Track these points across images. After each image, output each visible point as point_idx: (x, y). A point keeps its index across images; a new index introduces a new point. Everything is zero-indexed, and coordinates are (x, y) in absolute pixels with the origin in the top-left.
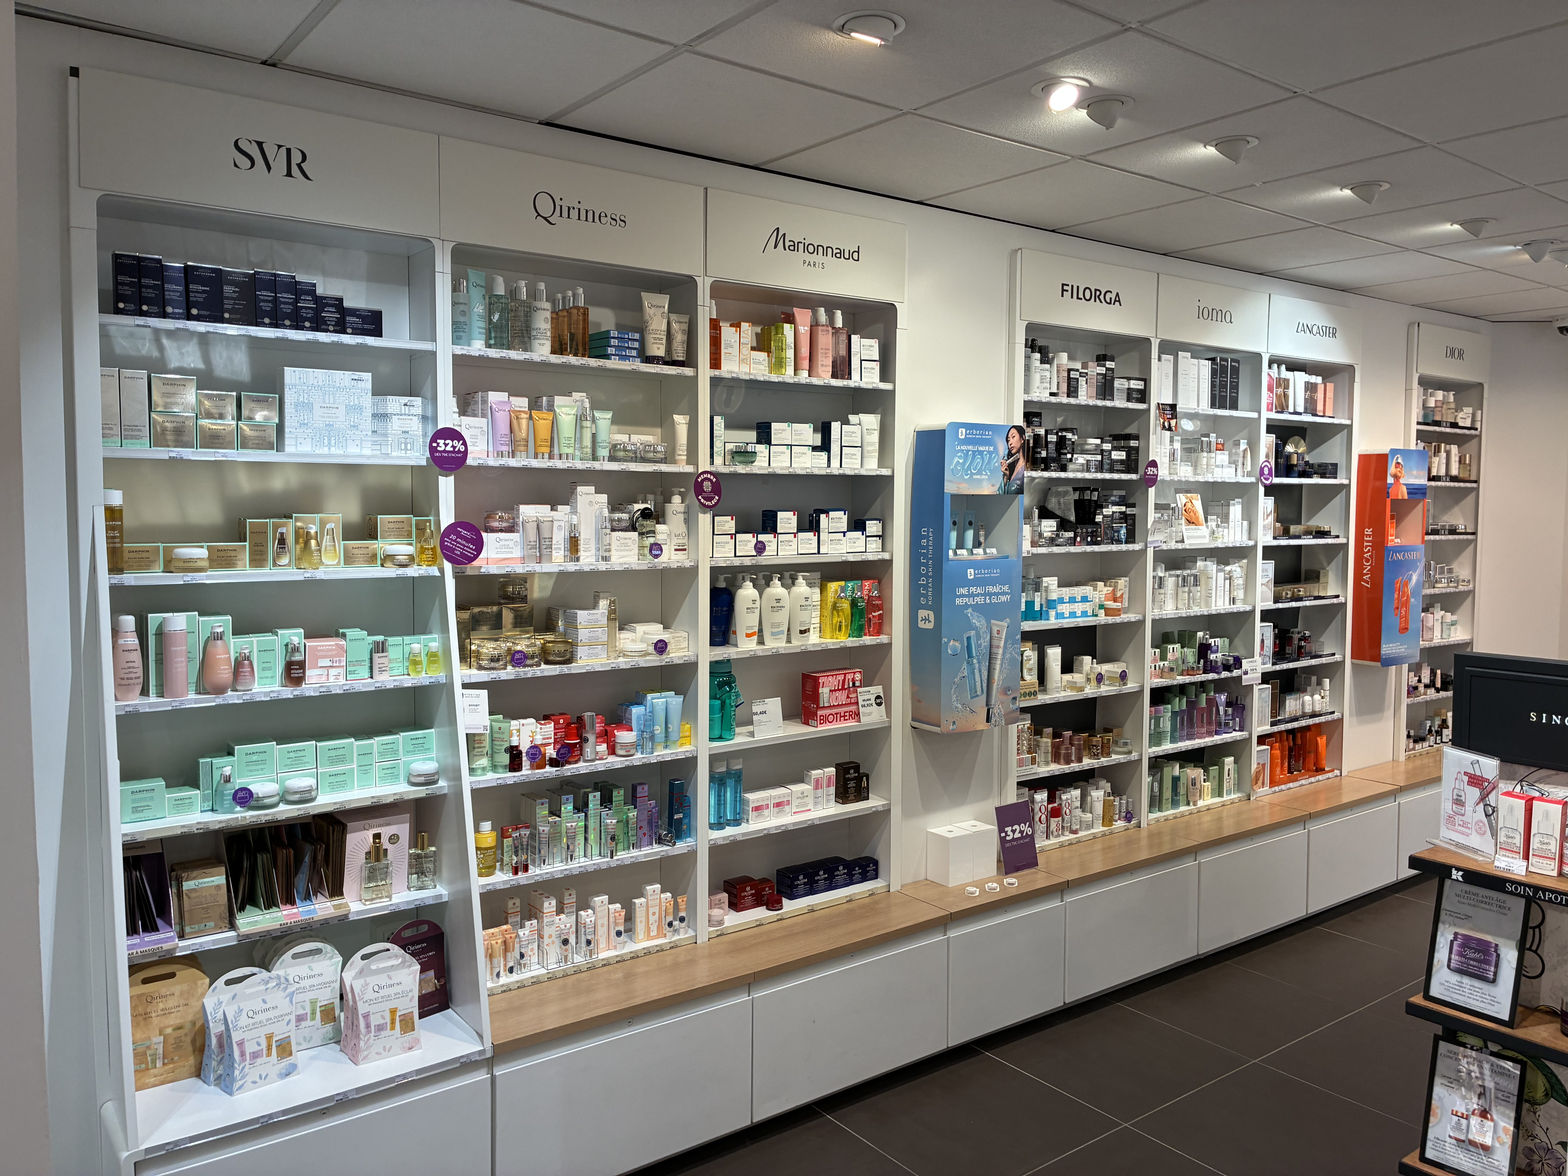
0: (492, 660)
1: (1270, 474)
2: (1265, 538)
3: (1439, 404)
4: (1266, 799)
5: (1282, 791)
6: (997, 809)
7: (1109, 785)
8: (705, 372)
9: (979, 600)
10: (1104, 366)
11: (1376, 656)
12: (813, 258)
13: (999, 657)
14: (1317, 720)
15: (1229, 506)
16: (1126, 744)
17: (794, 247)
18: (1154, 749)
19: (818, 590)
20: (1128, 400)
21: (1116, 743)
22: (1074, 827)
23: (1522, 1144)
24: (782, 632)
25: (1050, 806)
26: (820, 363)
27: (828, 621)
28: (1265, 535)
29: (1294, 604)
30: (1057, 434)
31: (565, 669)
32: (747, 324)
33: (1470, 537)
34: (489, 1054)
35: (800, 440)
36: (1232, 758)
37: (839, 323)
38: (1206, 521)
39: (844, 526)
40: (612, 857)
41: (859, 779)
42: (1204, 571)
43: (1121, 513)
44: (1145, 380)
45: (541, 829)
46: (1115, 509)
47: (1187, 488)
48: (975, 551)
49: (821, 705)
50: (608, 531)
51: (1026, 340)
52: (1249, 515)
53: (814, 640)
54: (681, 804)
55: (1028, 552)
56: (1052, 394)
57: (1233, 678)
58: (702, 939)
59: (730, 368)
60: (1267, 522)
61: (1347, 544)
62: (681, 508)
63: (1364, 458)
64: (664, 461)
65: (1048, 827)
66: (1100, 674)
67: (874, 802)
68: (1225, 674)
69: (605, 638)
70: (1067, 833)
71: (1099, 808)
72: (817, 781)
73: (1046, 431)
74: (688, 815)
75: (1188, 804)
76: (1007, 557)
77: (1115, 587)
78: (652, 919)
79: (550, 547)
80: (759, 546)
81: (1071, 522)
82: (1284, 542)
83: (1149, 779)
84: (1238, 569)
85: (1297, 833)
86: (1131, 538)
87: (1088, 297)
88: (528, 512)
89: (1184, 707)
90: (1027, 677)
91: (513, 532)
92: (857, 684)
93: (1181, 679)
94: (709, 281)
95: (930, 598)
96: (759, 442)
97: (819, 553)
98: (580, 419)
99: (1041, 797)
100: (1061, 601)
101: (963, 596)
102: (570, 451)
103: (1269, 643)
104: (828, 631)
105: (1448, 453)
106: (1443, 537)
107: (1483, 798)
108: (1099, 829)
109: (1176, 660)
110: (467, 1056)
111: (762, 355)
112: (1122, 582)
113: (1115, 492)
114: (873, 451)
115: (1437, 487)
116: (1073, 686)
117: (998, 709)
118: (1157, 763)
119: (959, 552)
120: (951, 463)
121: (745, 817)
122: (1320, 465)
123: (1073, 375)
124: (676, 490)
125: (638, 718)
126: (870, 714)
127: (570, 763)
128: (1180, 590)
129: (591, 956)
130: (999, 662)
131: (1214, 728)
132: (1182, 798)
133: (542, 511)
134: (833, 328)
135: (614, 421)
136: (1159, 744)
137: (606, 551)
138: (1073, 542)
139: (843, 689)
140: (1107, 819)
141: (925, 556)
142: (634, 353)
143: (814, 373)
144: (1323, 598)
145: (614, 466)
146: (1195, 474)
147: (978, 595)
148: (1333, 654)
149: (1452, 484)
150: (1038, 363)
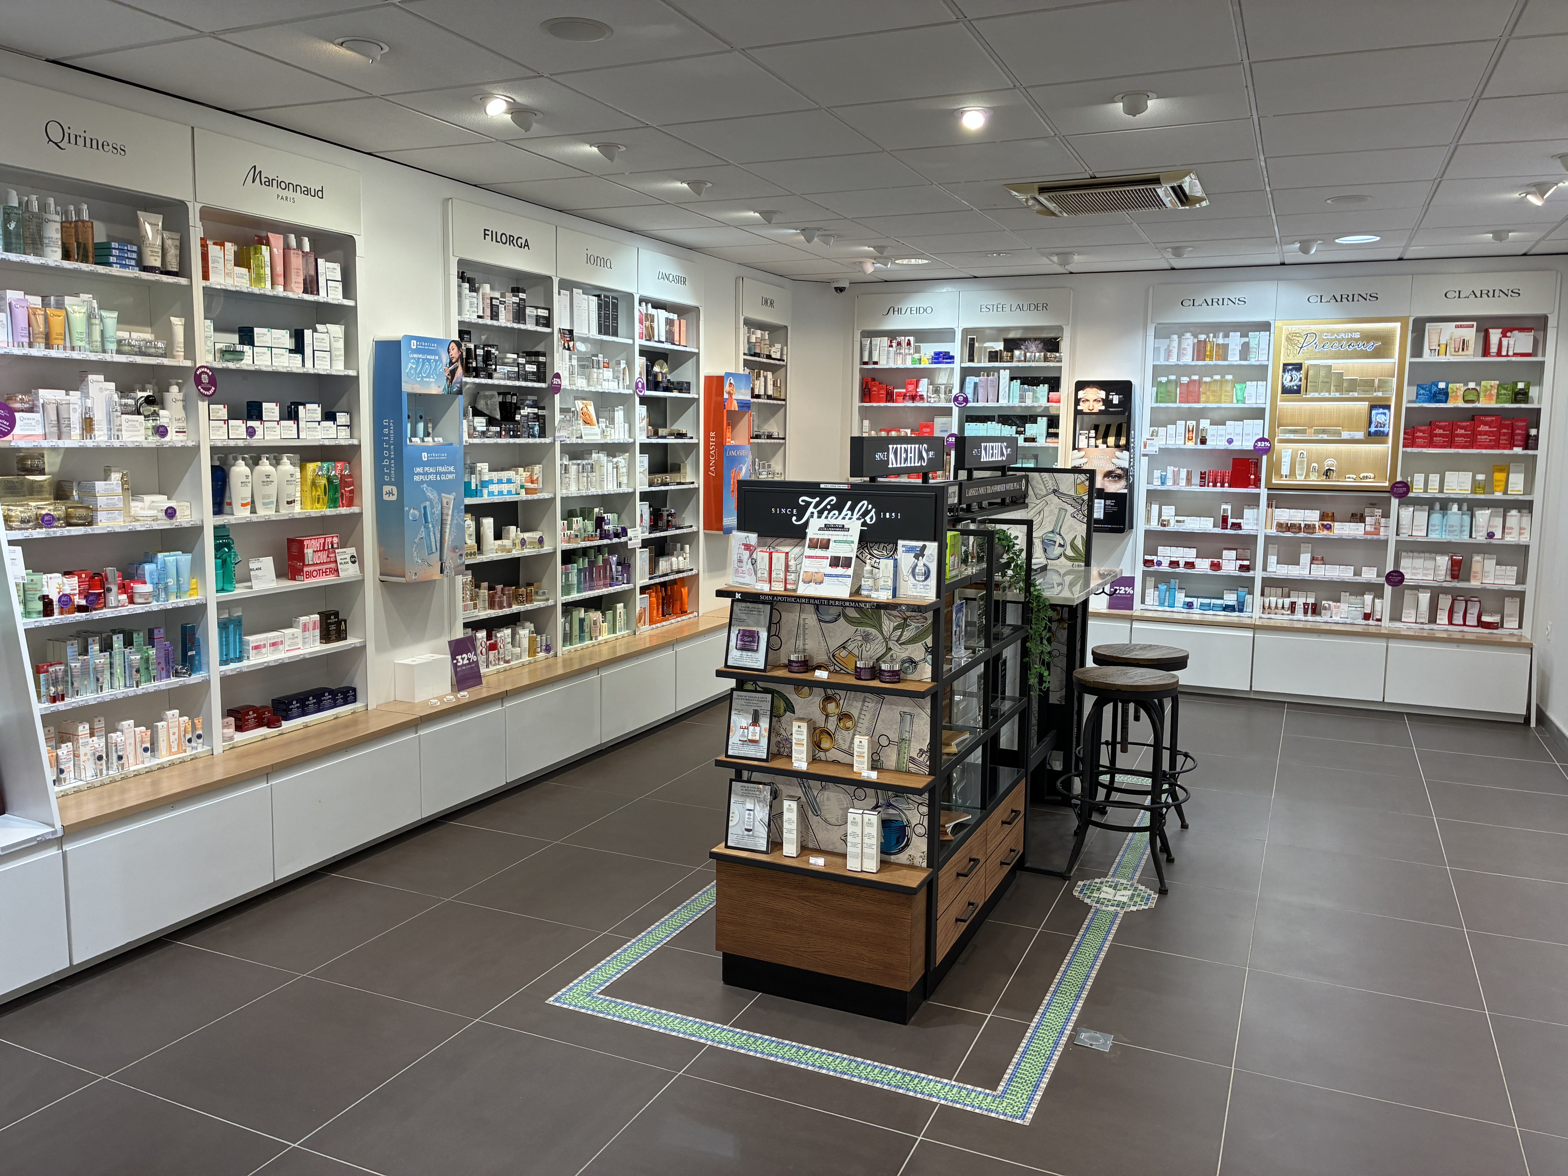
0: (23, 521)
1: (643, 387)
2: (641, 437)
3: (758, 340)
4: (647, 633)
5: (657, 627)
6: (449, 642)
7: (532, 625)
8: (198, 284)
9: (432, 477)
10: (518, 296)
11: (720, 528)
12: (285, 193)
13: (449, 522)
14: (681, 575)
15: (614, 411)
16: (544, 593)
17: (269, 183)
18: (565, 597)
19: (298, 470)
20: (537, 324)
21: (537, 593)
22: (507, 658)
23: (774, 740)
24: (272, 503)
25: (488, 642)
26: (293, 280)
27: (308, 494)
28: (641, 435)
29: (663, 488)
30: (483, 349)
31: (89, 530)
32: (230, 244)
33: (782, 441)
34: (60, 834)
35: (279, 343)
36: (622, 604)
37: (307, 248)
38: (598, 423)
39: (318, 417)
40: (137, 686)
41: (338, 623)
42: (598, 461)
43: (534, 414)
44: (549, 309)
45: (73, 665)
46: (530, 410)
47: (582, 396)
48: (426, 439)
49: (307, 563)
50: (119, 414)
51: (458, 272)
52: (629, 419)
53: (297, 510)
54: (193, 643)
55: (466, 442)
56: (479, 317)
57: (621, 543)
58: (218, 750)
59: (217, 280)
60: (642, 425)
61: (698, 444)
62: (180, 396)
63: (708, 379)
64: (164, 356)
65: (488, 658)
66: (523, 539)
67: (352, 641)
68: (615, 540)
69: (121, 505)
70: (502, 663)
71: (525, 643)
72: (305, 625)
73: (475, 346)
74: (198, 653)
75: (591, 639)
76: (451, 444)
77: (532, 472)
78: (172, 738)
79: (69, 426)
80: (250, 430)
81: (497, 419)
82: (654, 441)
83: (563, 620)
84: (623, 461)
85: (669, 653)
86: (542, 434)
87: (504, 241)
88: (45, 395)
89: (587, 566)
90: (468, 541)
91: (32, 412)
92: (335, 546)
93: (584, 544)
94: (198, 206)
95: (393, 476)
96: (242, 342)
97: (298, 438)
98: (90, 317)
99: (482, 635)
100: (491, 482)
101: (419, 474)
102: (82, 344)
103: (647, 517)
104: (308, 502)
105: (766, 378)
106: (763, 441)
107: (751, 555)
108: (526, 658)
109: (580, 529)
110: (42, 835)
111: (244, 271)
112: (537, 468)
113: (529, 397)
114: (340, 355)
115: (759, 403)
116: (503, 549)
117: (449, 563)
118: (569, 608)
119: (413, 439)
120: (406, 368)
121: (246, 655)
122: (678, 383)
123: (495, 302)
124: (173, 381)
125: (151, 574)
126: (346, 570)
127: (96, 609)
128: (581, 475)
129: (123, 769)
130: (448, 526)
131: (608, 581)
132: (587, 635)
133: (58, 395)
134: (303, 252)
135: (121, 321)
136: (569, 594)
137: (118, 430)
138: (499, 435)
139: (324, 550)
140: (532, 652)
141: (388, 442)
142: (133, 263)
143: (288, 288)
144: (683, 484)
145: (123, 359)
146: (589, 385)
147: (431, 473)
148: (691, 526)
149: (769, 401)
150: (467, 291)
